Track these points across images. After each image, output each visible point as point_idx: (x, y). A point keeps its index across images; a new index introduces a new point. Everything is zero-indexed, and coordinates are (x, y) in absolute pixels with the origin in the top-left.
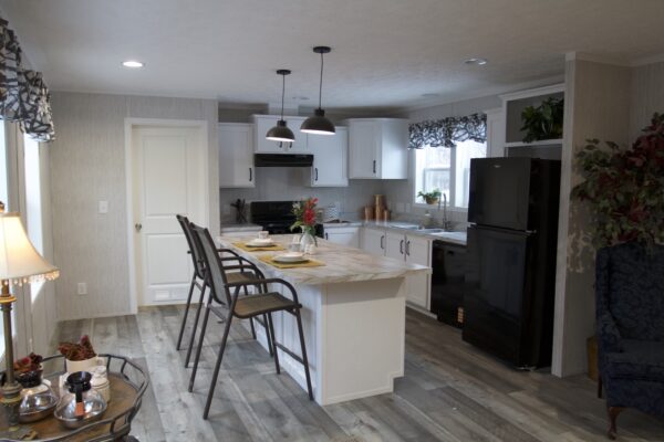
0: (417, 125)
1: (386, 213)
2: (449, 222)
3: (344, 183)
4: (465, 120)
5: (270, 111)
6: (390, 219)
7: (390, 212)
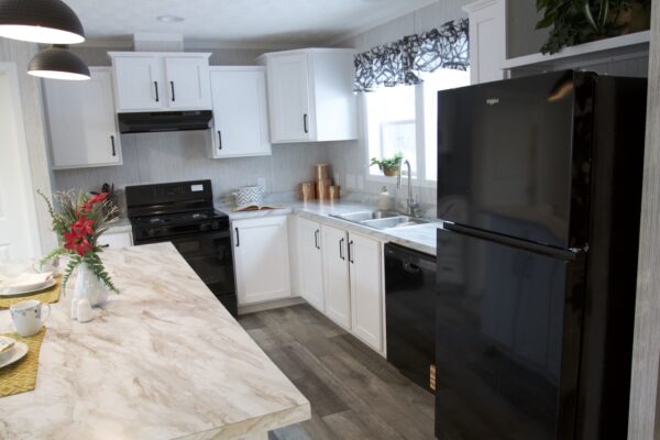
0: (365, 55)
1: (332, 191)
2: (417, 206)
3: (266, 150)
4: (434, 35)
5: (136, 45)
6: (338, 198)
7: (338, 188)
